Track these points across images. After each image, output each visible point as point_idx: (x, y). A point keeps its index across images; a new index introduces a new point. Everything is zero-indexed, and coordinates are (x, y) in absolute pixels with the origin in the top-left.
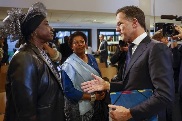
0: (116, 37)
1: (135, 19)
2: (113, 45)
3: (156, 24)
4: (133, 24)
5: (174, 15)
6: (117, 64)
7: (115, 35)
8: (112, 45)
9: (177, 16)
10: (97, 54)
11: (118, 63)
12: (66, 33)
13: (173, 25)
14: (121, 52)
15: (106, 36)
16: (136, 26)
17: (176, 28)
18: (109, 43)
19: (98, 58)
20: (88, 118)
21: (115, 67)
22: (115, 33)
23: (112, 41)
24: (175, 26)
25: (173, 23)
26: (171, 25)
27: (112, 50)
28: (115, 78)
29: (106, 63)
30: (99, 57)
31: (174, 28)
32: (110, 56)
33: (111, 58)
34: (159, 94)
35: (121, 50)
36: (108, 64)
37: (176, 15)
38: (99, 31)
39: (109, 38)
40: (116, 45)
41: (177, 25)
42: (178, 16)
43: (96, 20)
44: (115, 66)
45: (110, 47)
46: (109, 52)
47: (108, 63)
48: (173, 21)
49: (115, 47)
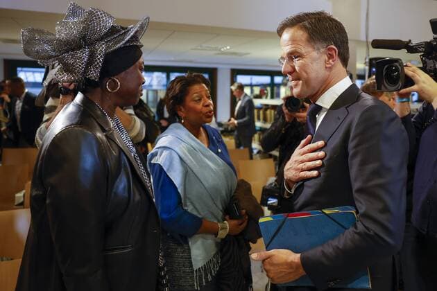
0: (275, 88)
1: (333, 46)
2: (267, 107)
3: (371, 60)
4: (327, 58)
5: (403, 40)
6: (276, 153)
7: (272, 85)
8: (264, 107)
9: (410, 41)
10: (229, 128)
11: (278, 149)
12: (157, 77)
13: (401, 64)
14: (287, 123)
15: (251, 86)
16: (333, 63)
17: (408, 71)
18: (257, 102)
19: (230, 137)
20: (209, 275)
21: (271, 160)
22: (272, 80)
23: (266, 98)
24: (406, 66)
25: (400, 60)
26: (396, 64)
27: (265, 120)
28: (271, 184)
29: (251, 150)
30: (232, 135)
31: (403, 69)
32: (259, 135)
33: (261, 138)
34: (364, 225)
35: (287, 119)
36: (255, 152)
37: (407, 40)
38: (235, 73)
39: (257, 90)
40: (274, 107)
41: (409, 64)
42: (414, 42)
43: (228, 47)
44: (271, 156)
45: (261, 112)
46: (258, 124)
47: (256, 149)
48: (401, 54)
49: (273, 111)
